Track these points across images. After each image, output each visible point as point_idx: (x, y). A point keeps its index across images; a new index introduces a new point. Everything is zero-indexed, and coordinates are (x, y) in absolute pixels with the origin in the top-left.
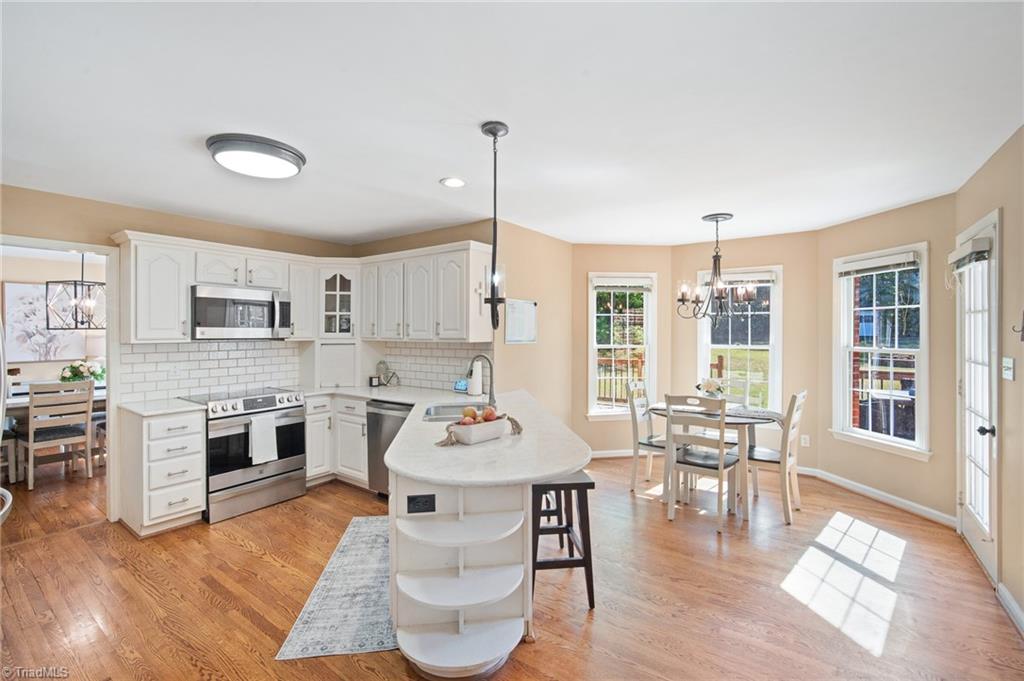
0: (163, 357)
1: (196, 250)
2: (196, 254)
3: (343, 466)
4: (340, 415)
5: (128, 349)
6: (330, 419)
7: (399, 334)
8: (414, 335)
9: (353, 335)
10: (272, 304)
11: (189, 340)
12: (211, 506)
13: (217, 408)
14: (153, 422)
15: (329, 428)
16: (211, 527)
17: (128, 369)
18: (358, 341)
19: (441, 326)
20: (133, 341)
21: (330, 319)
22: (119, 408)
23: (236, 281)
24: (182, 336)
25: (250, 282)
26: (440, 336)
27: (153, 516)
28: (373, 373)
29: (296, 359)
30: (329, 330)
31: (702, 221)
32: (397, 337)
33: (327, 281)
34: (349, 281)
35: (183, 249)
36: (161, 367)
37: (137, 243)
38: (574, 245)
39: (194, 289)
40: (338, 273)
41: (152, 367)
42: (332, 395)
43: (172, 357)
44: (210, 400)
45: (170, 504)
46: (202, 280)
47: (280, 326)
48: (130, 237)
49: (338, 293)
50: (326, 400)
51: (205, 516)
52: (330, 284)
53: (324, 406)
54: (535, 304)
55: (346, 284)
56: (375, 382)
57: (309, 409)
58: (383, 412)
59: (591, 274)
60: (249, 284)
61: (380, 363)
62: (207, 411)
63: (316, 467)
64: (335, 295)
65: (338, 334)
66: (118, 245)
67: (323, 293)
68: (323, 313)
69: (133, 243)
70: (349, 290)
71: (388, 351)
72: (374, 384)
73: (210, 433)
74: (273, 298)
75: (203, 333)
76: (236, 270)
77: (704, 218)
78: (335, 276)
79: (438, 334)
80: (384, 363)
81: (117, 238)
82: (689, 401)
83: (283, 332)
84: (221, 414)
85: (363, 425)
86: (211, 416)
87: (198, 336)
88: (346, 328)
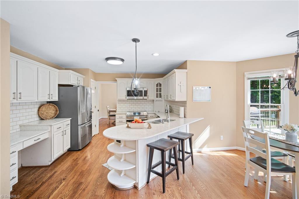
2: (128, 81)
10: (142, 91)
18: (163, 100)
21: (157, 94)
24: (125, 98)
29: (152, 104)
30: (157, 97)
34: (161, 84)
35: (125, 80)
38: (237, 62)
39: (127, 89)
40: (159, 82)
42: (155, 114)
46: (129, 87)
47: (144, 96)
48: (117, 79)
52: (157, 85)
54: (210, 88)
57: (149, 117)
59: (246, 73)
62: (126, 114)
64: (158, 88)
65: (159, 98)
67: (156, 88)
68: (156, 93)
70: (161, 87)
75: (128, 98)
77: (287, 36)
78: (158, 83)
80: (170, 106)
83: (145, 98)
88: (161, 97)
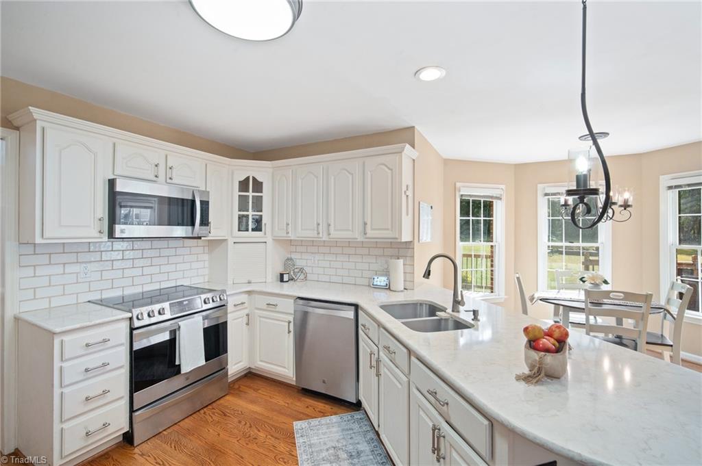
0: (73, 258)
1: (115, 140)
2: (114, 144)
3: (261, 361)
4: (257, 311)
5: (30, 250)
6: (248, 315)
7: (318, 233)
8: (335, 234)
9: (265, 234)
10: (193, 202)
11: (106, 239)
12: (135, 426)
13: (143, 314)
14: (66, 338)
15: (248, 324)
16: (136, 450)
17: (30, 272)
18: (269, 240)
19: (368, 227)
20: (38, 240)
21: (243, 218)
22: (17, 319)
23: (156, 176)
24: (98, 235)
25: (170, 179)
26: (368, 235)
27: (66, 453)
28: (281, 270)
29: (206, 257)
30: (241, 228)
31: (579, 140)
32: (316, 236)
33: (240, 182)
34: (262, 183)
35: (100, 137)
36: (69, 269)
37: (45, 124)
39: (112, 183)
40: (251, 174)
41: (59, 269)
42: (249, 293)
43: (82, 257)
44: (133, 307)
45: (87, 434)
46: (121, 174)
47: (200, 225)
48: (35, 116)
49: (251, 194)
50: (244, 298)
51: (128, 438)
52: (244, 185)
53: (242, 303)
54: (431, 208)
55: (258, 186)
56: (286, 278)
57: (230, 308)
58: (310, 310)
59: (458, 185)
60: (169, 181)
61: (288, 259)
62: (131, 319)
63: (236, 364)
64: (248, 196)
65: (250, 233)
66: (17, 128)
67: (237, 193)
68: (236, 213)
69: (39, 125)
70: (262, 192)
71: (293, 248)
72: (285, 280)
73: (134, 344)
74: (194, 197)
75: (122, 231)
76: (156, 166)
77: (580, 138)
78: (248, 178)
79: (365, 234)
80: (291, 259)
81: (16, 118)
82: (611, 295)
83: (202, 231)
84: (147, 321)
85: (289, 322)
86: (137, 324)
87: (118, 234)
88: (258, 227)
